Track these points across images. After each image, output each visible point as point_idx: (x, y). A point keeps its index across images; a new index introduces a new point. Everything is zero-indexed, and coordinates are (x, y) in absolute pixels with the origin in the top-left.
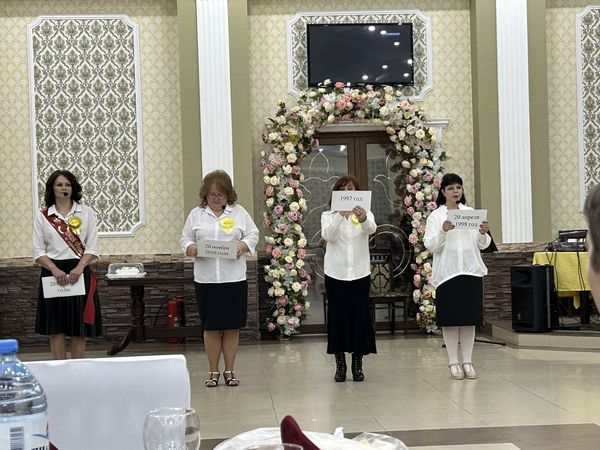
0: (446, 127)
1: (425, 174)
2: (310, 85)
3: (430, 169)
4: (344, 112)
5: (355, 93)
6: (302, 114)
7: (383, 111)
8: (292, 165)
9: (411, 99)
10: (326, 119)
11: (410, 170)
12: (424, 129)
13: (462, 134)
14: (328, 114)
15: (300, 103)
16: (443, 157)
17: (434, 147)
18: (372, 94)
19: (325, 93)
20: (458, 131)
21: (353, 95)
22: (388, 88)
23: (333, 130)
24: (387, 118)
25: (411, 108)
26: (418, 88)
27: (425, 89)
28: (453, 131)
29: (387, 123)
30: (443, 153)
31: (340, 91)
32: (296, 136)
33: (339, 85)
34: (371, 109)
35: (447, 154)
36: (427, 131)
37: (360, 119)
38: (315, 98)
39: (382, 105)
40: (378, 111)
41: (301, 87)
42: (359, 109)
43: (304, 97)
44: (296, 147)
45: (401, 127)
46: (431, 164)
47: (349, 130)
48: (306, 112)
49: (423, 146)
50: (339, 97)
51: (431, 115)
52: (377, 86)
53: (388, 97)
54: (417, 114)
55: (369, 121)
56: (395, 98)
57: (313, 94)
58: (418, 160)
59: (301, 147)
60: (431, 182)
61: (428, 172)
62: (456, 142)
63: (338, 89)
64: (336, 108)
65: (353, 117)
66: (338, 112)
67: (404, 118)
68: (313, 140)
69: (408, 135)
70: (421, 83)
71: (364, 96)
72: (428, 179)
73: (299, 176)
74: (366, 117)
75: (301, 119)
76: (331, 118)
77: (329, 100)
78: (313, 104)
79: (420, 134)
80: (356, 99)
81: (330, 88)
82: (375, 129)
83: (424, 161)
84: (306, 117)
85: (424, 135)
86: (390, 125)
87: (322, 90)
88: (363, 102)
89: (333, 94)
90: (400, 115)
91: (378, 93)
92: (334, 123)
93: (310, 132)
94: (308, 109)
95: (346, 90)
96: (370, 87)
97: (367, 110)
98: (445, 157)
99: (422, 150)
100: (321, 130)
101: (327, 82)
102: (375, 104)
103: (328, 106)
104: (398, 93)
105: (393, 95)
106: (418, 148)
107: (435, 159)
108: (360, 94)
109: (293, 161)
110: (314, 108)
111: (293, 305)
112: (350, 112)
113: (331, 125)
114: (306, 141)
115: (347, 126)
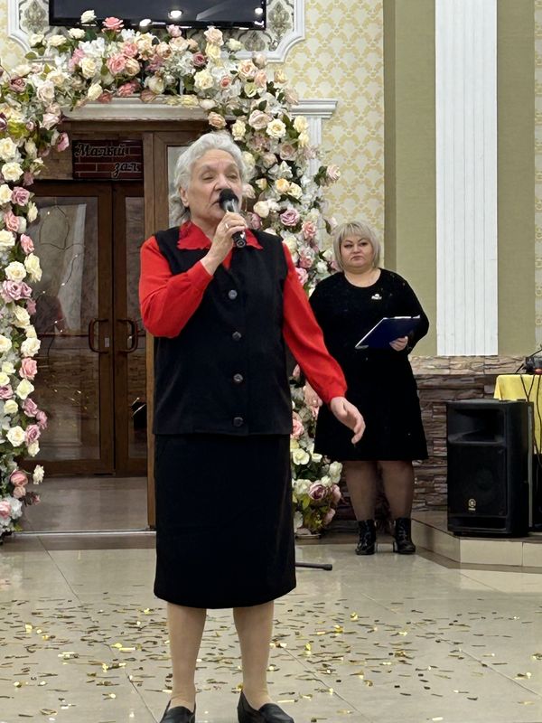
0: (330, 116)
1: (283, 211)
2: (54, 22)
3: (294, 201)
4: (122, 80)
5: (144, 41)
6: (34, 80)
7: (202, 79)
8: (11, 185)
9: (259, 56)
10: (84, 92)
11: (255, 201)
12: (285, 120)
13: (362, 131)
14: (89, 82)
15: (31, 57)
16: (321, 177)
17: (303, 158)
18: (179, 44)
19: (84, 40)
20: (355, 124)
22: (213, 33)
23: (99, 117)
24: (209, 94)
25: (259, 75)
26: (274, 36)
27: (288, 36)
28: (343, 124)
29: (208, 104)
30: (323, 170)
31: (113, 37)
32: (21, 126)
33: (112, 23)
34: (177, 74)
35: (330, 172)
36: (289, 125)
37: (154, 94)
38: (61, 49)
39: (200, 68)
40: (190, 80)
41: (34, 24)
42: (152, 73)
43: (39, 46)
44: (22, 150)
45: (239, 113)
46: (296, 191)
47: (131, 117)
48: (43, 77)
49: (282, 153)
50: (112, 47)
53: (212, 51)
54: (271, 89)
55: (171, 100)
56: (227, 55)
57: (58, 40)
58: (270, 182)
59: (31, 148)
60: (296, 228)
61: (290, 207)
62: (348, 147)
64: (105, 71)
65: (141, 89)
66: (109, 80)
67: (243, 95)
68: (56, 135)
69: (249, 129)
70: (281, 26)
71: (163, 47)
72: (291, 221)
73: (26, 207)
74: (167, 92)
75: (31, 91)
76: (95, 90)
77: (92, 54)
78: (58, 60)
79: (276, 129)
80: (146, 53)
81: (94, 31)
82: (185, 117)
83: (282, 185)
84: (44, 87)
85: (283, 131)
86: (215, 110)
87: (77, 33)
88: (160, 60)
89: (100, 41)
91: (192, 42)
92: (100, 100)
93: (50, 119)
94: (47, 71)
95: (127, 34)
97: (169, 78)
98: (326, 178)
99: (280, 161)
100: (75, 116)
101: (88, 16)
102: (185, 64)
103: (89, 67)
104: (233, 43)
105: (225, 48)
106: (271, 158)
108: (155, 42)
109: (15, 178)
110: (61, 70)
111: (10, 473)
112: (136, 81)
113: (94, 107)
114: (41, 137)
115: (127, 109)
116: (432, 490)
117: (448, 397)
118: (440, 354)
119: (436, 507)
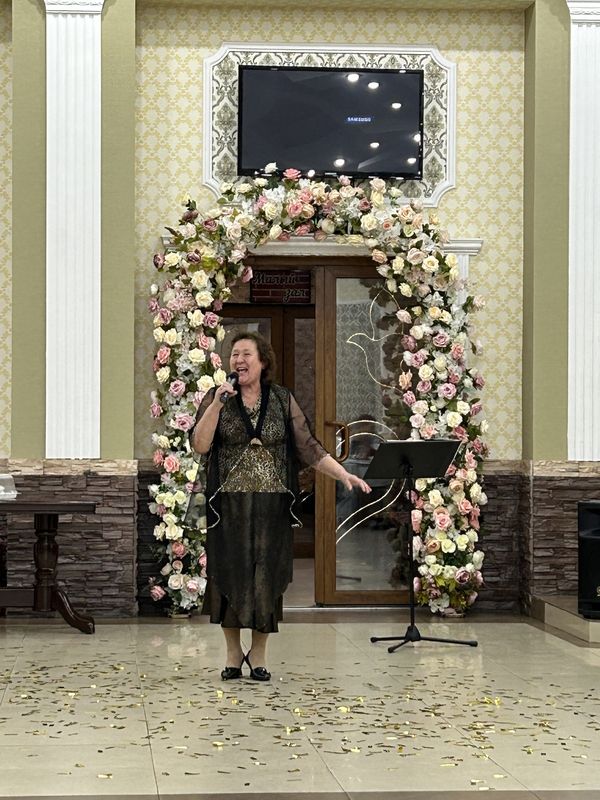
0: (476, 254)
1: (435, 334)
2: (241, 172)
3: (444, 325)
4: (299, 222)
5: (319, 189)
6: (225, 222)
7: (367, 222)
8: (204, 310)
9: (416, 202)
10: (267, 232)
11: (410, 326)
12: (438, 256)
13: (503, 267)
14: (271, 223)
15: (222, 202)
16: (468, 306)
17: (453, 288)
18: (348, 192)
19: (267, 188)
20: (498, 260)
21: (316, 192)
22: (377, 183)
23: (278, 253)
24: (373, 234)
25: (416, 218)
26: (429, 185)
27: (442, 185)
28: (487, 260)
29: (372, 242)
30: (470, 300)
31: (291, 185)
32: (213, 261)
33: (291, 173)
34: (346, 218)
35: (477, 302)
36: (442, 261)
37: (326, 234)
38: (248, 195)
39: (365, 212)
40: (357, 222)
41: (225, 174)
42: (324, 216)
43: (229, 192)
44: (213, 281)
45: (398, 250)
46: (446, 317)
47: (306, 253)
48: (232, 219)
49: (435, 285)
50: (291, 193)
51: (450, 232)
52: (359, 178)
53: (376, 198)
54: (426, 230)
55: (340, 239)
56: (389, 201)
57: (245, 187)
58: (425, 309)
59: (221, 279)
60: (446, 349)
61: (441, 331)
62: (493, 280)
63: (289, 181)
64: (284, 214)
65: (315, 230)
66: (288, 222)
67: (402, 235)
68: (242, 268)
69: (407, 264)
70: (435, 176)
71: (334, 194)
72: (441, 343)
73: (216, 329)
74: (337, 232)
75: (222, 231)
76: (275, 230)
77: (274, 200)
78: (245, 205)
79: (431, 265)
80: (320, 199)
81: (276, 179)
82: (352, 253)
83: (435, 313)
84: (232, 228)
85: (436, 266)
86: (377, 247)
87: (262, 182)
88: (332, 205)
89: (281, 189)
90: (396, 230)
91: (359, 190)
92: (280, 239)
93: (237, 255)
94: (236, 214)
95: (303, 183)
96: (345, 179)
97: (339, 220)
98: (473, 306)
99: (433, 292)
100: (258, 252)
101: (271, 167)
102: (353, 209)
103: (271, 210)
104: (395, 191)
105: (387, 195)
106: (425, 289)
107: (454, 308)
108: (327, 190)
109: (206, 305)
110: (247, 213)
111: (198, 556)
112: (309, 223)
113: (275, 244)
114: (229, 270)
115: (303, 246)
116: (563, 576)
117: (577, 495)
118: (570, 459)
119: (567, 592)
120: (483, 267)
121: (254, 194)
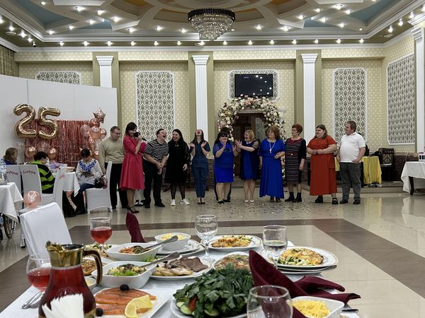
2: (236, 96)
6: (232, 107)
9: (272, 101)
10: (241, 108)
12: (277, 112)
13: (290, 114)
17: (280, 119)
18: (258, 100)
19: (241, 99)
21: (251, 100)
23: (244, 113)
25: (272, 105)
26: (274, 98)
29: (263, 110)
32: (230, 115)
34: (257, 105)
35: (285, 122)
37: (253, 108)
39: (261, 104)
41: (232, 97)
42: (253, 105)
43: (233, 101)
47: (249, 113)
49: (276, 118)
51: (279, 107)
53: (264, 101)
54: (274, 107)
55: (256, 109)
59: (232, 118)
62: (288, 117)
64: (245, 105)
68: (236, 116)
69: (270, 114)
82: (259, 112)
88: (254, 102)
92: (244, 110)
93: (235, 113)
100: (239, 113)
101: (242, 95)
103: (242, 104)
104: (267, 99)
109: (229, 124)
110: (237, 105)
112: (250, 106)
120: (286, 114)
121: (238, 101)
